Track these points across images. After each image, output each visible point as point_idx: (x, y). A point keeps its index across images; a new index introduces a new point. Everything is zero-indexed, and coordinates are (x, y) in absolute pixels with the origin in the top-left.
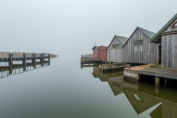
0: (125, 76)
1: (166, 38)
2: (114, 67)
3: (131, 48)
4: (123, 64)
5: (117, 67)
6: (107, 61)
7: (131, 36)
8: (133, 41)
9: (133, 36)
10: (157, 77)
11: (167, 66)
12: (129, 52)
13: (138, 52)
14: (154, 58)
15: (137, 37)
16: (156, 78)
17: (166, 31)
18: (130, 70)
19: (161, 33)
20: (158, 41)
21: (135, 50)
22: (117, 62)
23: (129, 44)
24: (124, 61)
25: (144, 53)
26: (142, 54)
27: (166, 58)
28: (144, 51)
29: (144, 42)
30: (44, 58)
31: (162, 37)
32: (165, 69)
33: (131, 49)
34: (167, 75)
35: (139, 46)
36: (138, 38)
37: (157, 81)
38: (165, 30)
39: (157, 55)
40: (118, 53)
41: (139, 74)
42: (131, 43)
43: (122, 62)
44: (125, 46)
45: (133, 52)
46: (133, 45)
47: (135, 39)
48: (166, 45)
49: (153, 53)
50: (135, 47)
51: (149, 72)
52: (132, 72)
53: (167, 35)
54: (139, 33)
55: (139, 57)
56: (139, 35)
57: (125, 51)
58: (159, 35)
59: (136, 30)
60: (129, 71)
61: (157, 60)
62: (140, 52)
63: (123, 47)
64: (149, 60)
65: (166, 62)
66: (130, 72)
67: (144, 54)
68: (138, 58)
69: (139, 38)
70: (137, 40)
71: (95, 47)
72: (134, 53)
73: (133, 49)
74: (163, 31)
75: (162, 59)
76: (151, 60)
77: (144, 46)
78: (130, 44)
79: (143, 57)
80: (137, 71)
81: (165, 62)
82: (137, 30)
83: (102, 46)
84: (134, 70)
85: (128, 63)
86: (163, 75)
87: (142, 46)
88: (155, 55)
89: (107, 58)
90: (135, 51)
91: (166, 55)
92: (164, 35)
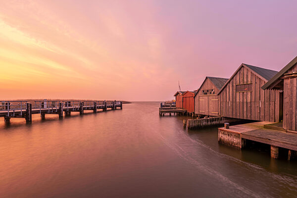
0: (221, 139)
1: (292, 82)
2: (204, 123)
3: (231, 95)
4: (218, 119)
5: (209, 123)
6: (195, 113)
7: (232, 78)
8: (235, 85)
9: (234, 78)
10: (274, 146)
11: (294, 128)
12: (228, 101)
13: (243, 102)
14: (271, 111)
15: (241, 79)
16: (272, 148)
17: (292, 71)
18: (228, 132)
19: (283, 75)
20: (277, 87)
21: (238, 98)
22: (210, 115)
23: (228, 90)
24: (220, 114)
25: (253, 104)
26: (249, 105)
27: (291, 115)
28: (253, 100)
29: (253, 88)
30: (116, 107)
31: (286, 81)
32: (289, 132)
33: (231, 98)
34: (292, 145)
35: (245, 93)
36: (243, 80)
37: (274, 152)
38: (291, 69)
39: (276, 108)
40: (210, 102)
41: (242, 139)
42: (231, 88)
43: (217, 115)
44: (222, 93)
45: (234, 101)
46: (235, 91)
47: (238, 82)
48: (292, 94)
49: (270, 104)
50: (238, 94)
51: (260, 138)
52: (231, 135)
53: (295, 79)
54: (245, 74)
55: (245, 110)
56: (245, 76)
57: (222, 101)
58: (279, 78)
59: (240, 69)
60: (226, 133)
61: (277, 116)
62: (247, 103)
63: (218, 95)
64: (262, 114)
65: (292, 122)
66: (229, 135)
67: (253, 106)
68: (243, 111)
69: (245, 80)
70: (242, 83)
71: (178, 93)
72: (236, 104)
73: (234, 98)
74: (287, 72)
75: (285, 117)
76: (266, 114)
77: (253, 93)
78: (230, 90)
79: (251, 109)
80: (239, 134)
81: (290, 122)
82: (242, 68)
83: (187, 92)
84: (234, 131)
85: (226, 118)
86: (285, 145)
87: (249, 94)
88: (272, 107)
89: (195, 108)
90: (238, 100)
91: (292, 111)
92: (288, 78)
